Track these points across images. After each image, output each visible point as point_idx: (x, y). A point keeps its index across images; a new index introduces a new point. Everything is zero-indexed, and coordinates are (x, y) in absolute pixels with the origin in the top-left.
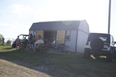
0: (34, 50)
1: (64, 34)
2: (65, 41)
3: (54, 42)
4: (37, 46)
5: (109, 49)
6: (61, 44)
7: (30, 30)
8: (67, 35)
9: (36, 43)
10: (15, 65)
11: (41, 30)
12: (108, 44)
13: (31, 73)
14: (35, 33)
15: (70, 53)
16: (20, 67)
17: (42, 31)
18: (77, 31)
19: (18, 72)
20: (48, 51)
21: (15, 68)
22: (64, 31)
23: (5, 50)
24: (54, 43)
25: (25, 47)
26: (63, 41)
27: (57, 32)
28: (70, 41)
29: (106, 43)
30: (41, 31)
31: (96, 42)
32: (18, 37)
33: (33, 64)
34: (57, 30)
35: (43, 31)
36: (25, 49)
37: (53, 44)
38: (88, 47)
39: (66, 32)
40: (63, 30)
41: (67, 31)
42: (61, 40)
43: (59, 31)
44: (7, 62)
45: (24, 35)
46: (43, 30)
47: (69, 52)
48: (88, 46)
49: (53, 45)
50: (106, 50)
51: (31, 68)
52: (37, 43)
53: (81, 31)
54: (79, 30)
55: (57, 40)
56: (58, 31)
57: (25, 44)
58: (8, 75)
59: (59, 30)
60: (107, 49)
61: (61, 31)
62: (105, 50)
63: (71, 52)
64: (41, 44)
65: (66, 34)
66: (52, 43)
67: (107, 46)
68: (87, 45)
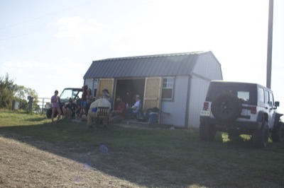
0: (88, 123)
1: (160, 85)
2: (162, 101)
3: (137, 104)
4: (94, 113)
5: (254, 118)
6: (150, 109)
7: (86, 77)
8: (167, 88)
9: (93, 105)
10: (31, 149)
11: (110, 77)
12: (251, 106)
13: (57, 163)
14: (96, 83)
15: (173, 128)
16: (41, 152)
17: (113, 79)
18: (190, 77)
19: (32, 160)
20: (121, 125)
21: (28, 155)
22: (160, 78)
23: (29, 122)
24: (136, 107)
25: (74, 115)
26: (158, 101)
27: (145, 80)
28: (173, 101)
29: (247, 105)
30: (109, 79)
31: (223, 103)
32: (57, 92)
33: (73, 149)
34: (145, 77)
35: (115, 78)
36: (73, 120)
37: (134, 109)
38: (207, 115)
39: (165, 80)
40: (158, 76)
41: (167, 78)
42: (154, 99)
43: (150, 78)
44: (18, 143)
45: (74, 90)
46: (113, 77)
47: (172, 126)
48: (207, 112)
49: (134, 112)
50: (248, 120)
51: (63, 155)
52: (95, 107)
53: (201, 77)
54: (193, 77)
55: (145, 99)
56: (147, 78)
57: (72, 110)
58: (9, 164)
59: (149, 76)
60: (249, 117)
61: (153, 78)
62: (245, 120)
63: (176, 128)
64: (103, 108)
65: (164, 85)
66: (133, 107)
67: (249, 111)
68: (206, 110)
